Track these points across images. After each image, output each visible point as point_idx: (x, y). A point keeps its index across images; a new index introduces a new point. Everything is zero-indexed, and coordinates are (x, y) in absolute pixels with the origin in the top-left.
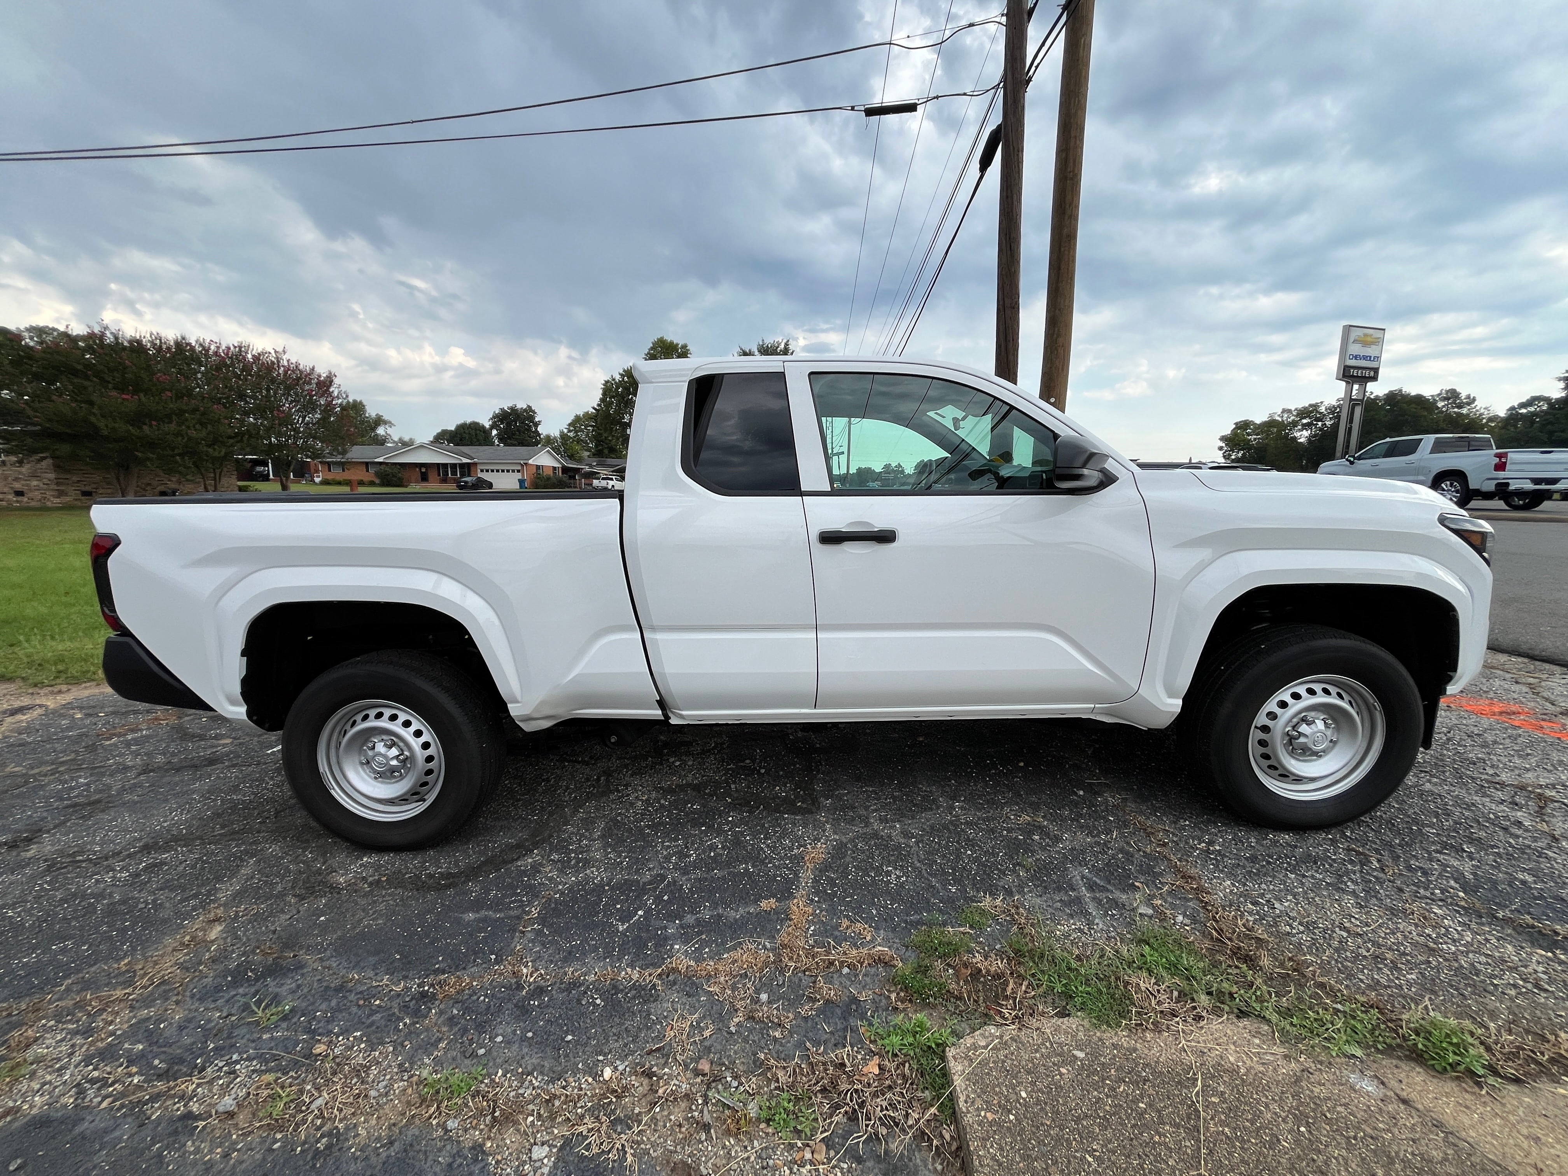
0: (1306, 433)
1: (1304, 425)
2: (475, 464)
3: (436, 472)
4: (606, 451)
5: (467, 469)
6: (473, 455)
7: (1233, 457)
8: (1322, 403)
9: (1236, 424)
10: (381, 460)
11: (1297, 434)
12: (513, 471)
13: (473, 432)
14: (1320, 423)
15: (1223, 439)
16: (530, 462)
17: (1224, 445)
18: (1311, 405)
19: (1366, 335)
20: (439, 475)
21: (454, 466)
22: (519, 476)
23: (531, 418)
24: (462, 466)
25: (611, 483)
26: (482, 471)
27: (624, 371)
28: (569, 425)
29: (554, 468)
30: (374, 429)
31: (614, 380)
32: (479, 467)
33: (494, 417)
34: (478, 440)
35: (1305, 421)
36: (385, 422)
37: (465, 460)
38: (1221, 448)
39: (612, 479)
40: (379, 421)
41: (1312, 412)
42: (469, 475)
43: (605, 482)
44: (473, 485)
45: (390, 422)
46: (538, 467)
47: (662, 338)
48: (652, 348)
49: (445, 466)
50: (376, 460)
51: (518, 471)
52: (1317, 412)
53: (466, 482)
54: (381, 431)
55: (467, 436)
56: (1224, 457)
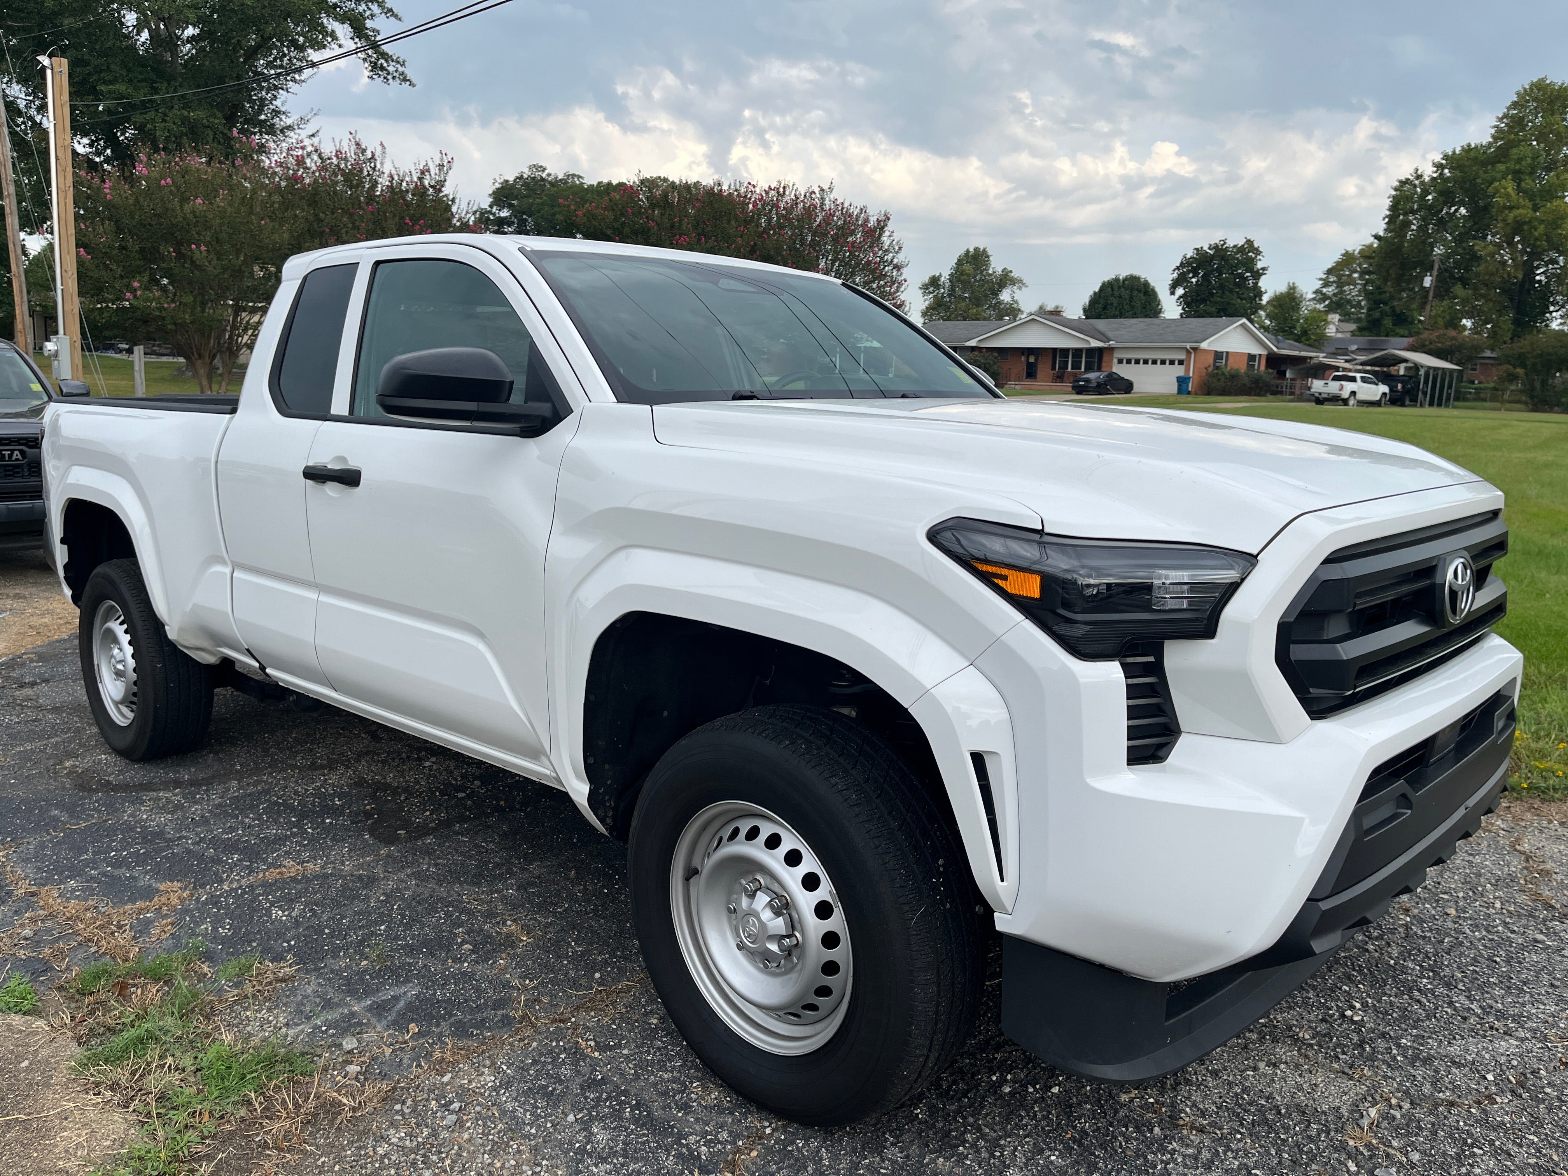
2: (1111, 349)
3: (1049, 365)
4: (1388, 322)
5: (1096, 357)
6: (1110, 334)
10: (973, 343)
12: (1172, 362)
13: (1126, 294)
16: (1204, 345)
20: (1053, 368)
21: (1077, 352)
22: (1179, 371)
23: (1249, 264)
24: (1091, 351)
25: (1349, 387)
26: (1120, 361)
27: (1446, 157)
28: (1329, 272)
29: (1252, 357)
30: (996, 293)
31: (1419, 177)
32: (1118, 355)
33: (1182, 265)
34: (1133, 307)
36: (1014, 282)
37: (1095, 344)
39: (1353, 379)
40: (1006, 280)
42: (1099, 369)
43: (1337, 384)
44: (1099, 385)
45: (1020, 281)
46: (1218, 355)
47: (1543, 80)
48: (1515, 105)
49: (1065, 352)
50: (968, 344)
51: (1181, 362)
53: (1087, 381)
54: (1005, 296)
55: (1115, 302)
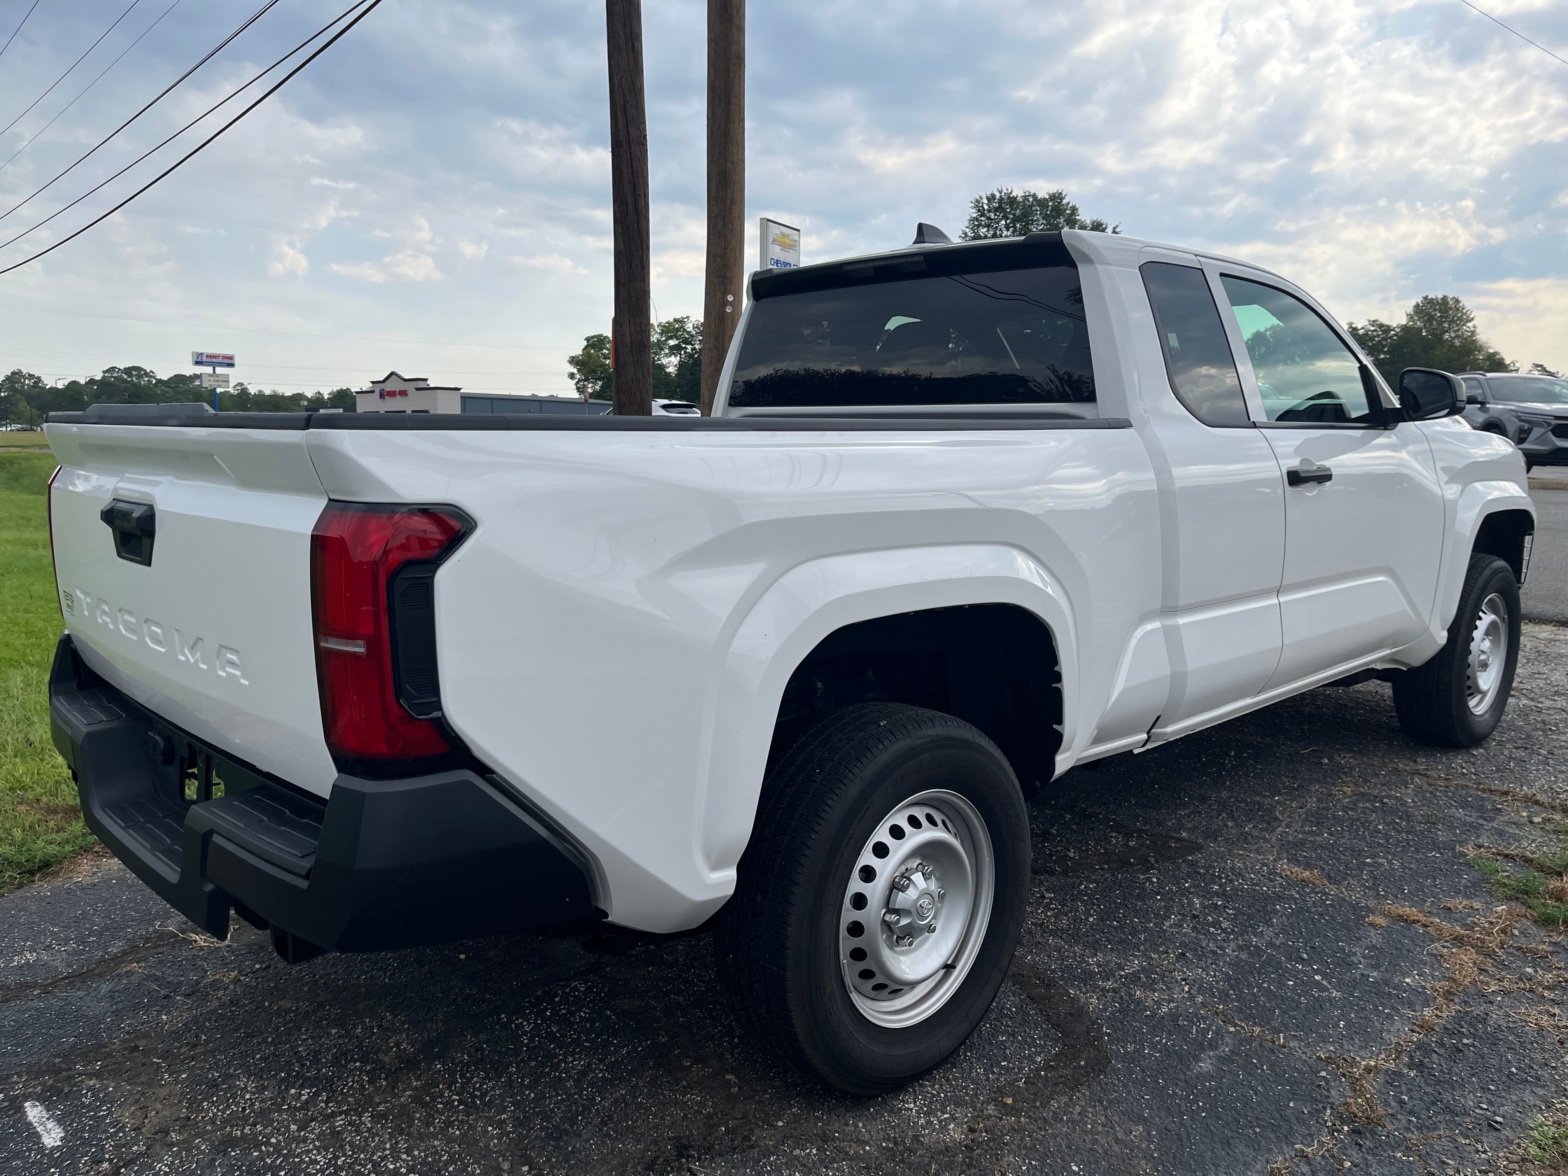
0: (674, 360)
1: (672, 348)
7: (590, 390)
8: (688, 317)
9: (588, 339)
11: (665, 361)
14: (689, 347)
15: (573, 361)
17: (575, 371)
18: (676, 320)
19: (783, 234)
35: (672, 342)
38: (572, 376)
41: (678, 330)
52: (684, 330)
56: (578, 389)
